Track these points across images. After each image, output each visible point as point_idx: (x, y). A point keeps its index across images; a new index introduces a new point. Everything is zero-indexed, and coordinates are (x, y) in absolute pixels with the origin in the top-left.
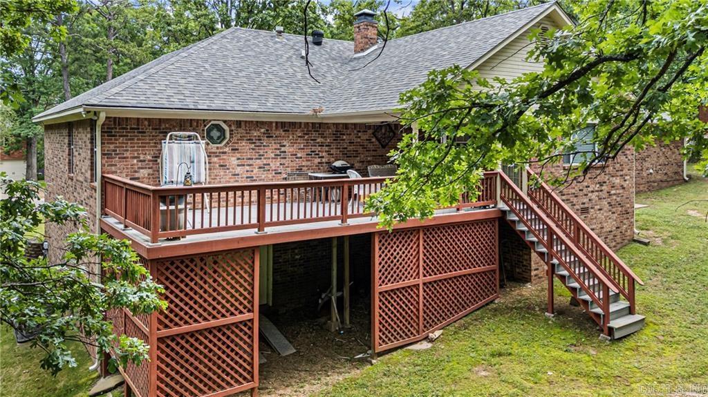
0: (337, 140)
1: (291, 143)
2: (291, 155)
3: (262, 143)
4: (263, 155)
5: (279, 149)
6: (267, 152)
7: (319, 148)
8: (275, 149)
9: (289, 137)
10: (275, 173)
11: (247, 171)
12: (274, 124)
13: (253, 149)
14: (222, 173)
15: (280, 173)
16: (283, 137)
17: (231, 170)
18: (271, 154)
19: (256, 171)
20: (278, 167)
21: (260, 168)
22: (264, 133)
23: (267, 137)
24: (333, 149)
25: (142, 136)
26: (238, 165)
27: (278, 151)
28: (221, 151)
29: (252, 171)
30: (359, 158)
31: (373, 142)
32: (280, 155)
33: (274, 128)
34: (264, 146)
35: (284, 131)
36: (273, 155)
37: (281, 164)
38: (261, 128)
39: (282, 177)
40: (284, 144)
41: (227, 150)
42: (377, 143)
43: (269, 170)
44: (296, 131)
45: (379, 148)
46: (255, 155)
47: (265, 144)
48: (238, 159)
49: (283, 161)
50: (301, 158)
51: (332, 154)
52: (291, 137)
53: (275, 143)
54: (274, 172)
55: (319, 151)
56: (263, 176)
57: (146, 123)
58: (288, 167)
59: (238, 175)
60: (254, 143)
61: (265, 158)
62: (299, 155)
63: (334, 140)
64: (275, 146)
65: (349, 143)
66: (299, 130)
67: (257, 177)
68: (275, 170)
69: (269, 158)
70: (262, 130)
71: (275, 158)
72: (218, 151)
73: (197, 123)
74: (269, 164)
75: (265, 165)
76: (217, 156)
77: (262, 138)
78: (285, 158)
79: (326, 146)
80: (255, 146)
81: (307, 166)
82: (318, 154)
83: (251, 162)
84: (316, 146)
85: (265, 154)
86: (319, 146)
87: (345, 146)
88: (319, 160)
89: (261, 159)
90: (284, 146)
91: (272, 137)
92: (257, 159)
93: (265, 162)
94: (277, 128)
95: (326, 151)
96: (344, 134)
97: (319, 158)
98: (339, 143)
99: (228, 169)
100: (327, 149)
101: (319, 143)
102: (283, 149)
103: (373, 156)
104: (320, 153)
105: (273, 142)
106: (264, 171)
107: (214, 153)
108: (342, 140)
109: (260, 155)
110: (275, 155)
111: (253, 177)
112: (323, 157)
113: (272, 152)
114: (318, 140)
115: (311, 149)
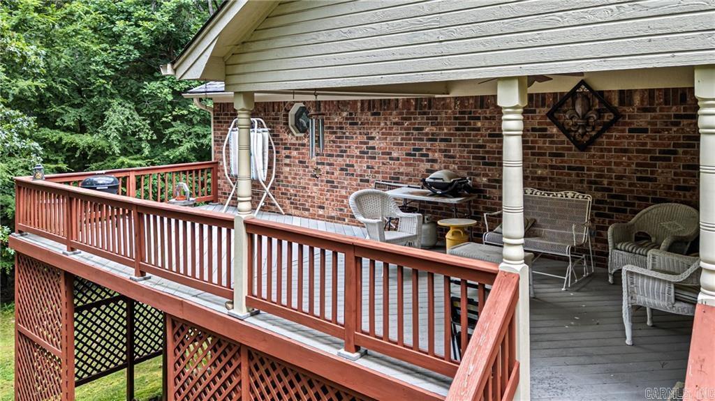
0: (463, 129)
1: (383, 134)
2: (383, 153)
3: (344, 133)
4: (345, 151)
5: (365, 143)
6: (350, 147)
7: (428, 144)
8: (361, 143)
9: (379, 124)
10: (361, 181)
11: (328, 173)
12: (359, 104)
13: (334, 142)
14: (301, 172)
15: (367, 181)
16: (372, 123)
18: (356, 150)
19: (337, 173)
20: (365, 171)
21: (342, 170)
22: (347, 119)
23: (351, 124)
24: (455, 146)
26: (318, 164)
27: (365, 146)
28: (301, 142)
29: (333, 174)
31: (551, 136)
32: (367, 153)
33: (359, 111)
34: (347, 138)
35: (373, 114)
36: (357, 152)
37: (368, 167)
38: (342, 111)
39: (370, 187)
40: (373, 135)
41: (306, 141)
42: (564, 138)
43: (353, 175)
44: (391, 114)
45: (570, 149)
46: (336, 151)
47: (347, 134)
48: (318, 154)
49: (371, 162)
50: (398, 159)
51: (453, 157)
52: (382, 124)
53: (361, 133)
54: (359, 178)
55: (427, 150)
56: (346, 182)
58: (378, 172)
60: (335, 133)
61: (348, 156)
62: (395, 155)
63: (457, 129)
64: (360, 138)
65: (490, 135)
66: (394, 112)
67: (339, 183)
68: (361, 175)
69: (353, 157)
70: (345, 114)
71: (360, 157)
72: (297, 142)
73: (279, 106)
74: (353, 166)
75: (347, 165)
76: (296, 149)
77: (344, 126)
78: (374, 158)
79: (442, 140)
80: (336, 137)
81: (407, 175)
82: (427, 155)
83: (331, 160)
84: (421, 140)
85: (348, 150)
86: (429, 140)
87: (481, 142)
88: (428, 166)
89: (342, 156)
90: (373, 138)
91: (356, 124)
92: (338, 156)
93: (348, 163)
94: (362, 110)
95: (440, 151)
96: (478, 119)
97: (428, 161)
98: (469, 135)
99: (307, 167)
100: (443, 145)
101: (427, 134)
102: (371, 143)
103: (552, 167)
104: (430, 154)
105: (358, 132)
106: (347, 174)
107: (294, 144)
108: (474, 129)
109: (341, 151)
110: (361, 152)
111: (333, 182)
112: (434, 161)
113: (357, 148)
114: (427, 130)
115: (414, 144)
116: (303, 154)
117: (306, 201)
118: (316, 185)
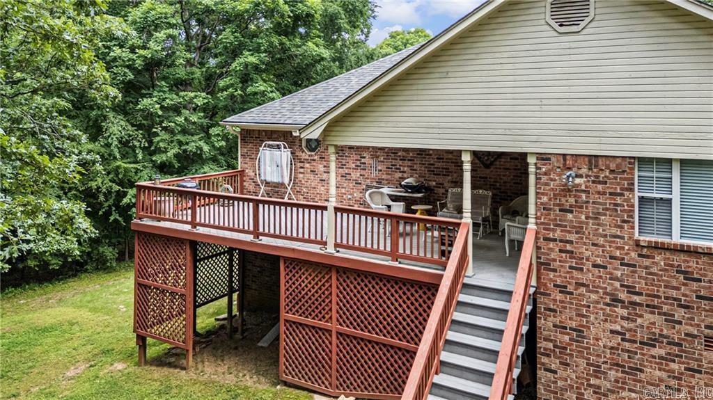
0: (422, 155)
1: (371, 155)
3: (344, 153)
4: (345, 165)
5: (359, 160)
6: (348, 162)
7: (401, 162)
8: (356, 160)
9: (368, 149)
10: (356, 183)
13: (337, 159)
14: (312, 178)
15: (360, 184)
16: (364, 148)
17: (319, 175)
19: (339, 179)
20: (358, 178)
21: (342, 176)
23: (349, 148)
24: (416, 164)
26: (325, 172)
27: (359, 162)
28: (312, 158)
30: (450, 178)
32: (360, 166)
34: (346, 156)
36: (354, 166)
37: (361, 175)
39: (362, 188)
40: (364, 155)
41: (316, 158)
42: (477, 161)
43: (350, 179)
45: (480, 167)
46: (338, 165)
47: (347, 154)
48: (325, 167)
49: (363, 172)
50: (381, 171)
51: (416, 170)
52: (371, 149)
53: (356, 154)
54: (354, 182)
55: (400, 165)
58: (368, 179)
59: (324, 180)
60: (338, 153)
61: (347, 168)
62: (379, 168)
63: (418, 154)
64: (355, 157)
65: (437, 158)
67: (340, 185)
68: (356, 180)
69: (350, 168)
71: (355, 169)
72: (309, 158)
74: (350, 174)
75: (346, 174)
76: (309, 163)
77: (344, 149)
78: (365, 170)
79: (409, 160)
80: (338, 156)
81: (387, 180)
82: (399, 169)
84: (396, 159)
85: (347, 164)
86: (401, 160)
87: (432, 162)
88: (400, 175)
89: (343, 168)
90: (364, 157)
91: (353, 148)
92: (340, 168)
93: (347, 172)
95: (408, 166)
97: (400, 172)
98: (425, 158)
99: (317, 174)
100: (409, 163)
101: (400, 156)
102: (363, 160)
104: (402, 168)
105: (354, 153)
106: (346, 180)
107: (308, 160)
108: (428, 155)
109: (342, 165)
110: (356, 166)
112: (404, 172)
113: (353, 163)
114: (399, 154)
115: (391, 162)
116: (313, 166)
117: (316, 196)
118: (323, 186)
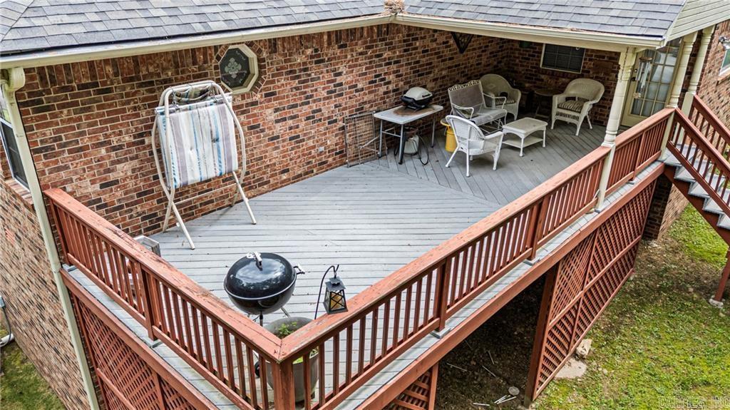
1: (350, 67)
2: (350, 88)
3: (309, 75)
4: (311, 96)
5: (333, 81)
6: (316, 90)
7: (386, 69)
8: (329, 82)
9: (346, 57)
10: (329, 123)
11: (291, 128)
12: (325, 37)
13: (297, 88)
15: (335, 121)
16: (339, 58)
17: (267, 131)
18: (323, 92)
19: (302, 125)
20: (332, 112)
21: (308, 118)
22: (312, 57)
23: (317, 62)
24: (402, 66)
25: (106, 99)
26: (277, 121)
27: (332, 85)
28: (249, 101)
29: (297, 127)
30: (432, 75)
31: (450, 46)
33: (326, 45)
34: (313, 80)
35: (340, 47)
36: (325, 94)
37: (336, 106)
38: (307, 48)
39: (338, 126)
40: (340, 71)
41: (258, 97)
42: (455, 46)
43: (320, 120)
44: (356, 44)
46: (300, 99)
47: (313, 75)
48: (276, 110)
49: (339, 100)
50: (362, 89)
52: (349, 57)
53: (327, 72)
54: (327, 121)
55: (385, 74)
56: (313, 131)
57: (109, 69)
58: (345, 109)
59: (278, 137)
60: (298, 77)
61: (314, 101)
62: (360, 86)
63: (405, 51)
64: (328, 77)
65: (423, 52)
66: (360, 42)
67: (305, 135)
68: (329, 118)
69: (320, 100)
70: (309, 52)
71: (328, 98)
72: (244, 102)
73: (205, 54)
74: (320, 110)
75: (314, 112)
76: (243, 112)
77: (309, 66)
78: (342, 95)
79: (395, 63)
80: (299, 82)
81: (369, 102)
82: (384, 79)
83: (295, 111)
84: (381, 66)
85: (314, 93)
86: (386, 64)
87: (418, 59)
88: (385, 88)
89: (308, 103)
90: (340, 74)
91: (323, 61)
92: (303, 104)
93: (315, 108)
94: (329, 44)
95: (394, 72)
96: (417, 39)
97: (385, 84)
98: (411, 54)
99: (263, 131)
100: (395, 67)
101: (385, 59)
102: (339, 80)
103: (449, 68)
104: (387, 77)
105: (325, 70)
106: (314, 122)
109: (307, 98)
110: (328, 93)
111: (298, 136)
112: (389, 83)
113: (324, 89)
114: (385, 56)
115: (375, 71)
116: (254, 115)
117: (264, 173)
118: (277, 148)
